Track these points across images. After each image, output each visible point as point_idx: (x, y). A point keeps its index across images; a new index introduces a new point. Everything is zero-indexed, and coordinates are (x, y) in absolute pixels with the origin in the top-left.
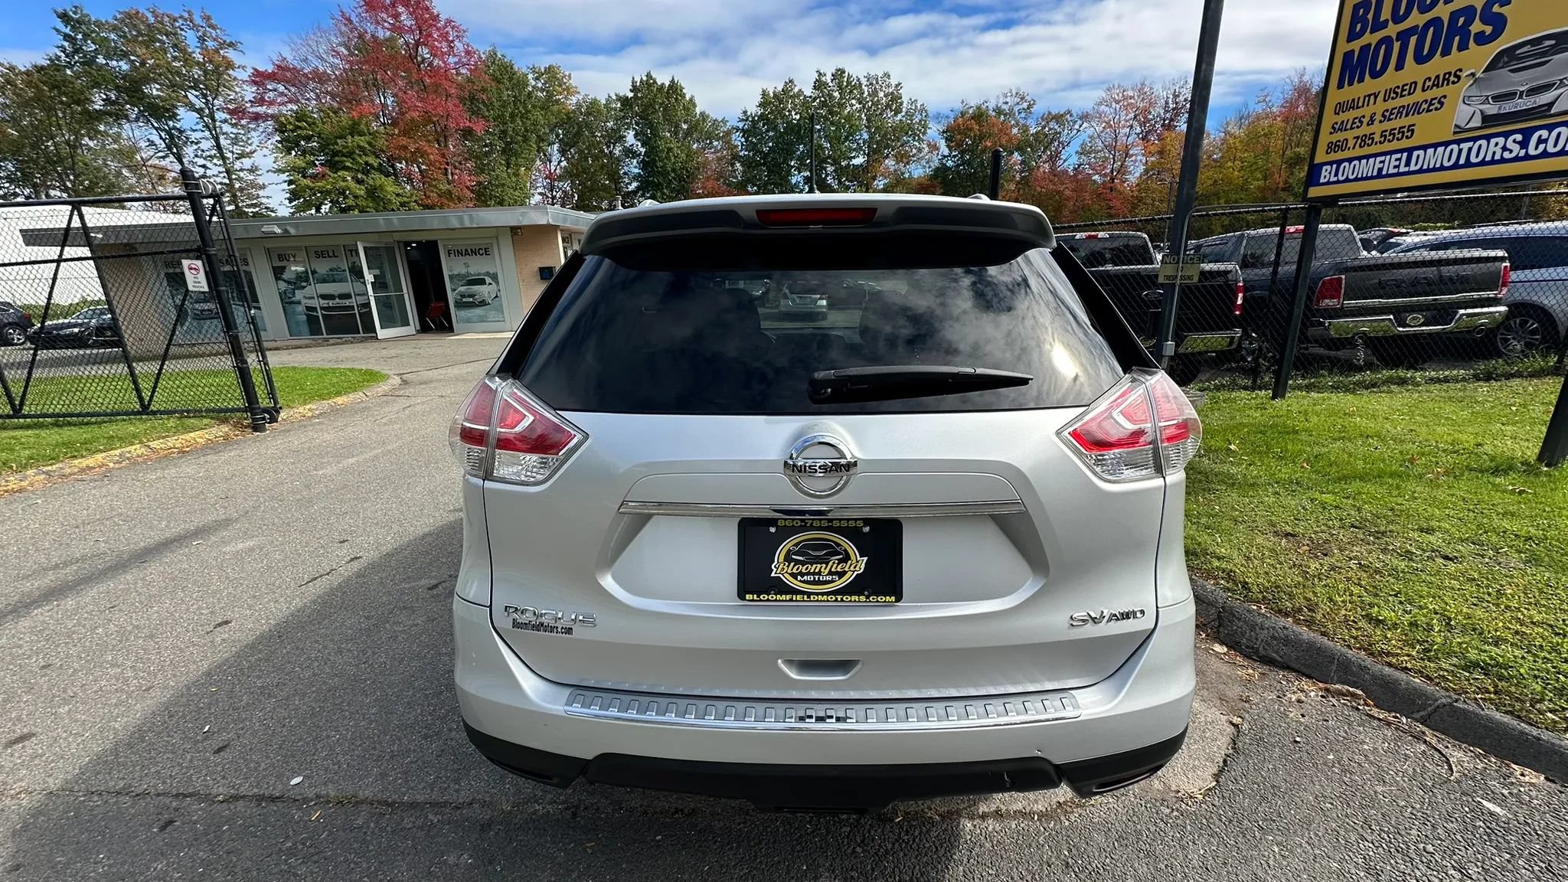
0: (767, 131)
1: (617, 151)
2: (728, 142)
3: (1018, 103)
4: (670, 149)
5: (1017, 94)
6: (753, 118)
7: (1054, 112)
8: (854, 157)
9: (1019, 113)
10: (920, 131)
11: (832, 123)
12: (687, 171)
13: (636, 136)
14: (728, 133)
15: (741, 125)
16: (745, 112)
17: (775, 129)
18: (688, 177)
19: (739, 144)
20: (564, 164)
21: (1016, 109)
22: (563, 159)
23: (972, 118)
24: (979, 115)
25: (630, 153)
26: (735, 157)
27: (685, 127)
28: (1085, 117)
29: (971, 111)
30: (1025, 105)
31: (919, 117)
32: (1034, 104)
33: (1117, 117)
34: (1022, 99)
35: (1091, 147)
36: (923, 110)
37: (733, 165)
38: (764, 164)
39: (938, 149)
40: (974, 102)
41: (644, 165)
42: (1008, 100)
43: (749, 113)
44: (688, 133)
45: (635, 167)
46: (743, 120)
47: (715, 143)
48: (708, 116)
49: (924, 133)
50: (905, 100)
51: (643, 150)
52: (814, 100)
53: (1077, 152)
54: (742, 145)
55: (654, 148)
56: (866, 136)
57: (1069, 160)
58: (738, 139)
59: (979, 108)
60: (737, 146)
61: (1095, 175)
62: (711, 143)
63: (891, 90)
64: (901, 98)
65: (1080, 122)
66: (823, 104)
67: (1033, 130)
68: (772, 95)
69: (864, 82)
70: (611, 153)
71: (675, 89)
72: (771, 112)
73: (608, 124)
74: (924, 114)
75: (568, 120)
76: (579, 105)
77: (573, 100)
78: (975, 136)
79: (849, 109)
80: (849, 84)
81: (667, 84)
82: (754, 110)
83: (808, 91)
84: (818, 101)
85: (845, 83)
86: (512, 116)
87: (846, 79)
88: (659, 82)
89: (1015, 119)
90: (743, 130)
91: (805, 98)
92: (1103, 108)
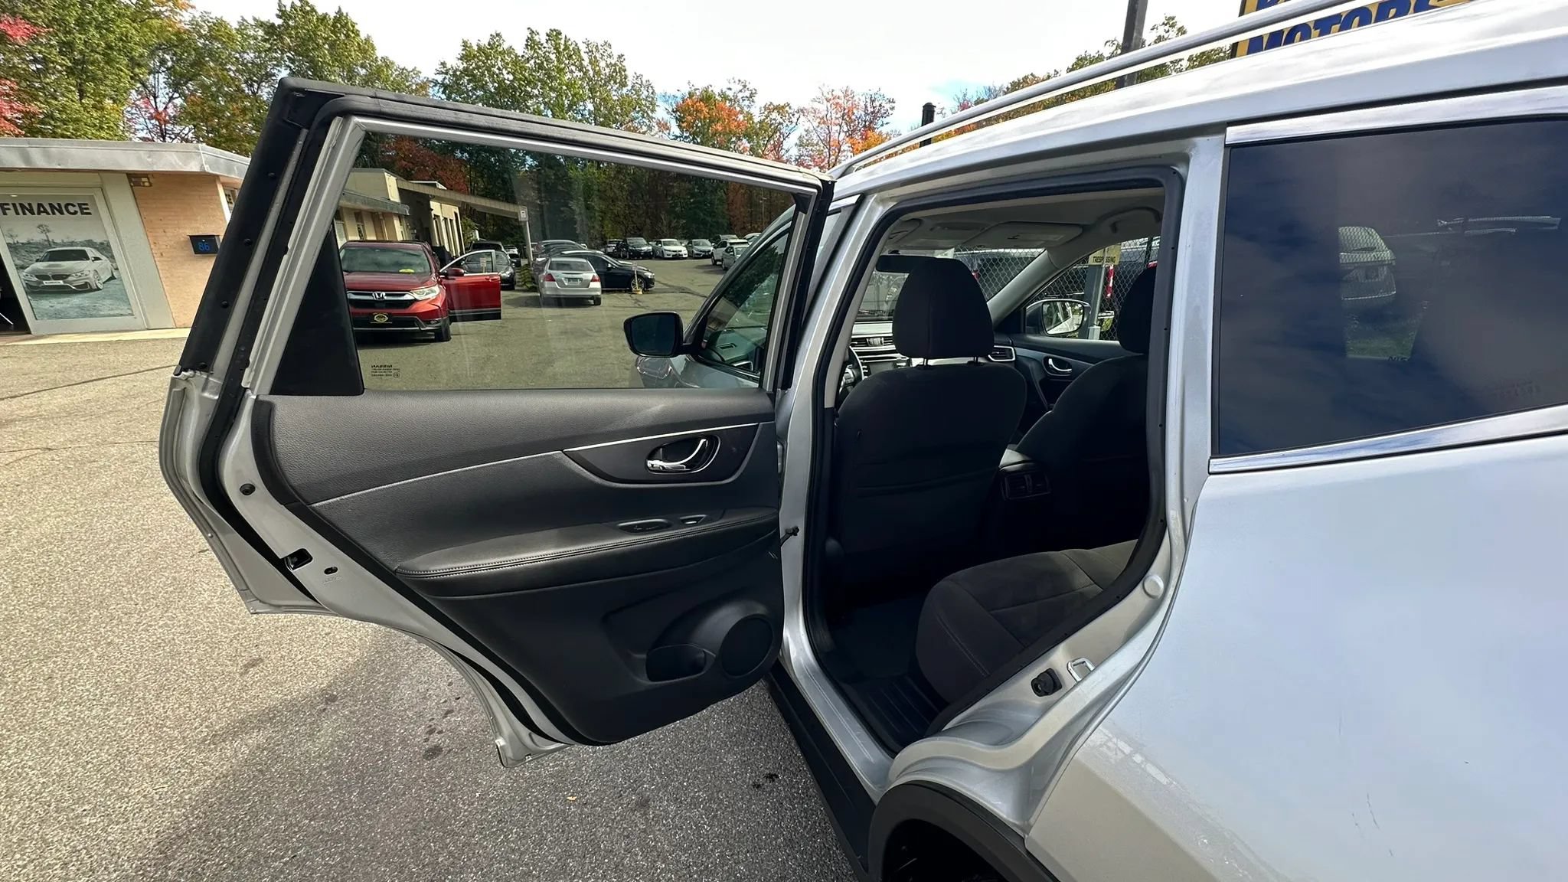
0: (474, 89)
1: (266, 92)
3: (741, 91)
5: (739, 81)
6: (455, 72)
7: (776, 102)
9: (743, 100)
10: (648, 107)
11: (552, 89)
14: (423, 86)
15: (440, 78)
16: (443, 64)
17: (483, 87)
20: (179, 101)
21: (740, 95)
22: (176, 95)
23: (701, 100)
24: (707, 98)
27: (363, 72)
28: (802, 111)
29: (698, 93)
30: (747, 94)
31: (646, 93)
32: (755, 93)
33: (829, 114)
34: (745, 86)
35: (807, 140)
36: (649, 85)
39: (668, 129)
40: (700, 85)
42: (732, 86)
43: (449, 66)
46: (443, 73)
48: (393, 63)
49: (653, 111)
50: (630, 73)
52: (528, 60)
53: (796, 145)
56: (590, 107)
57: (791, 150)
58: (437, 95)
59: (705, 91)
63: (613, 62)
64: (625, 71)
65: (797, 115)
66: (541, 67)
67: (757, 119)
68: (476, 48)
69: (583, 48)
70: (254, 93)
71: (341, 23)
72: (478, 67)
73: (245, 55)
74: (651, 91)
75: (178, 42)
76: (193, 22)
77: (186, 16)
78: (705, 118)
79: (568, 76)
80: (566, 48)
81: (332, 15)
82: (454, 62)
83: (520, 49)
84: (532, 62)
85: (562, 47)
86: (80, 22)
87: (563, 42)
88: (320, 12)
89: (739, 105)
90: (443, 85)
91: (517, 56)
92: (817, 105)
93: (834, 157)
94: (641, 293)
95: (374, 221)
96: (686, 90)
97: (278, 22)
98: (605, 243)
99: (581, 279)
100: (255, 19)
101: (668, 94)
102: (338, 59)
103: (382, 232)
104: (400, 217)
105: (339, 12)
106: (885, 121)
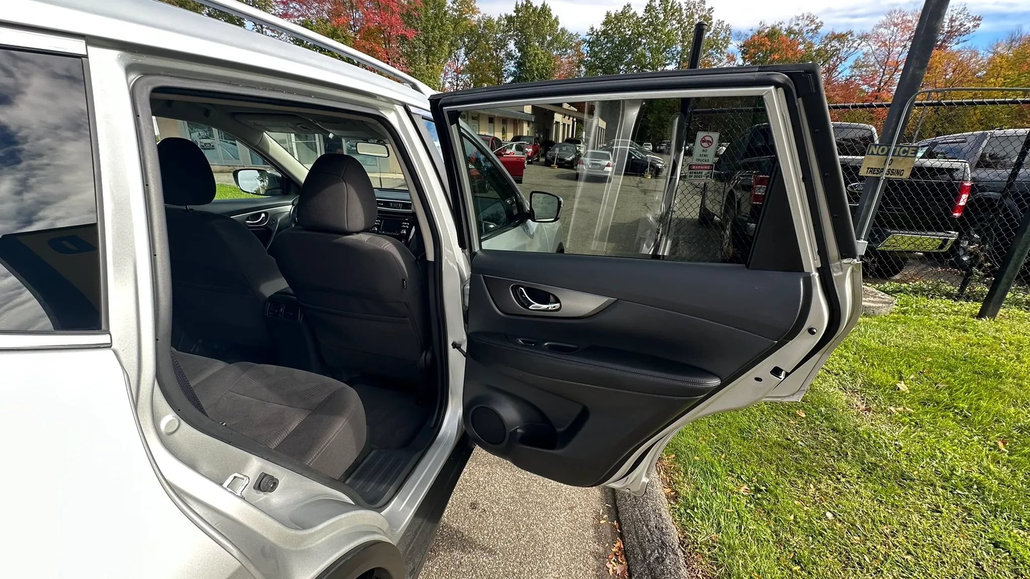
0: (607, 43)
1: (502, 54)
2: (578, 51)
3: (807, 25)
4: (536, 54)
5: (808, 17)
6: (597, 33)
7: (837, 32)
8: (668, 65)
9: (807, 33)
10: (723, 45)
11: (655, 38)
12: (546, 70)
13: (515, 44)
14: (579, 44)
15: (588, 38)
16: (592, 29)
17: (612, 42)
18: (546, 75)
19: (586, 52)
20: (467, 62)
21: (805, 30)
22: (466, 59)
23: (766, 36)
24: (773, 34)
25: (509, 56)
26: (581, 61)
27: (549, 38)
28: (864, 37)
29: (766, 31)
30: (813, 27)
31: (724, 34)
32: (821, 26)
33: (893, 38)
34: (812, 21)
35: (863, 62)
36: (728, 28)
37: (579, 67)
38: (601, 68)
39: (735, 60)
40: (769, 24)
41: (519, 65)
42: (800, 22)
43: (594, 30)
44: (551, 44)
45: (513, 67)
46: (590, 34)
47: (569, 51)
48: (566, 31)
49: (726, 47)
50: (714, 20)
51: (519, 55)
52: (645, 20)
53: (851, 67)
54: (588, 53)
55: (525, 53)
56: (679, 48)
57: (844, 72)
58: (585, 48)
59: (773, 28)
60: (583, 54)
61: (863, 85)
62: (566, 51)
63: (704, 14)
64: (711, 19)
65: (859, 41)
66: (650, 24)
67: (816, 47)
68: (613, 16)
69: (684, 6)
70: (497, 56)
71: (545, 11)
72: (611, 29)
73: (497, 35)
74: (728, 33)
75: (471, 32)
76: (479, 21)
77: (476, 17)
78: (767, 50)
79: (669, 27)
80: (672, 7)
81: (540, 7)
82: (599, 27)
83: (641, 13)
84: (647, 21)
85: (669, 8)
86: (433, 27)
87: (670, 4)
88: (534, 6)
89: (802, 38)
90: (589, 42)
91: (638, 18)
92: (882, 30)
93: (888, 76)
94: (650, 177)
96: (756, 26)
97: (514, 14)
98: (661, 143)
99: (600, 164)
100: (505, 15)
101: (742, 33)
102: (537, 33)
104: (529, 123)
105: (544, 5)
106: (962, 38)
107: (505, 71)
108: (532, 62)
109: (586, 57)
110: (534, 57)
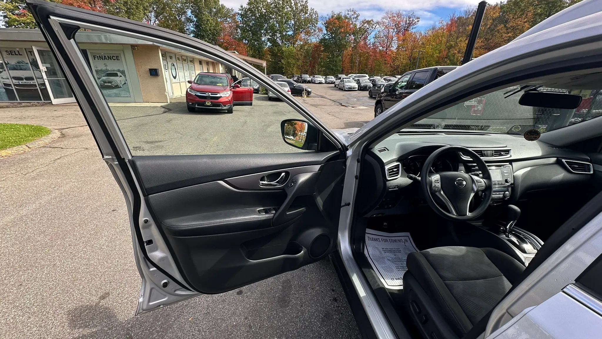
0: (252, 16)
1: (183, 19)
2: (234, 19)
3: (353, 15)
4: (208, 20)
5: (353, 10)
6: (245, 9)
7: (367, 19)
8: (288, 31)
9: (353, 19)
10: (315, 22)
11: (279, 15)
12: (216, 31)
13: (192, 12)
14: (234, 15)
15: (240, 12)
16: (242, 6)
17: (255, 15)
18: (217, 33)
19: (239, 21)
20: (157, 22)
21: (352, 17)
22: (157, 20)
23: (336, 19)
24: (339, 18)
25: (189, 20)
26: (238, 26)
27: (215, 10)
28: (378, 23)
29: (335, 16)
30: (356, 16)
31: (315, 16)
32: (359, 16)
33: (389, 24)
34: (355, 13)
35: (379, 36)
36: (316, 13)
37: (237, 30)
38: (250, 31)
39: (322, 31)
40: (336, 12)
41: (197, 26)
42: (349, 13)
43: (243, 7)
44: (216, 14)
45: (192, 27)
46: (241, 10)
47: (228, 20)
48: (225, 7)
49: (317, 24)
50: (309, 8)
51: (195, 19)
52: (272, 4)
53: (373, 37)
54: (241, 21)
55: (200, 19)
56: (293, 22)
57: (371, 40)
58: (238, 18)
59: (339, 15)
60: (238, 22)
61: (381, 47)
62: (226, 19)
63: (303, 4)
64: (307, 7)
65: (375, 25)
66: (276, 6)
67: (358, 27)
70: (180, 19)
72: (254, 7)
73: (178, 5)
74: (316, 16)
75: (158, 1)
78: (337, 26)
79: (286, 10)
82: (245, 6)
84: (273, 5)
89: (352, 21)
90: (241, 14)
91: (268, 3)
92: (384, 20)
93: (389, 43)
94: (306, 97)
95: (213, 65)
96: (330, 14)
98: (293, 76)
101: (323, 17)
103: (215, 69)
106: (414, 27)
107: (187, 29)
108: (206, 25)
109: (240, 24)
110: (207, 21)
